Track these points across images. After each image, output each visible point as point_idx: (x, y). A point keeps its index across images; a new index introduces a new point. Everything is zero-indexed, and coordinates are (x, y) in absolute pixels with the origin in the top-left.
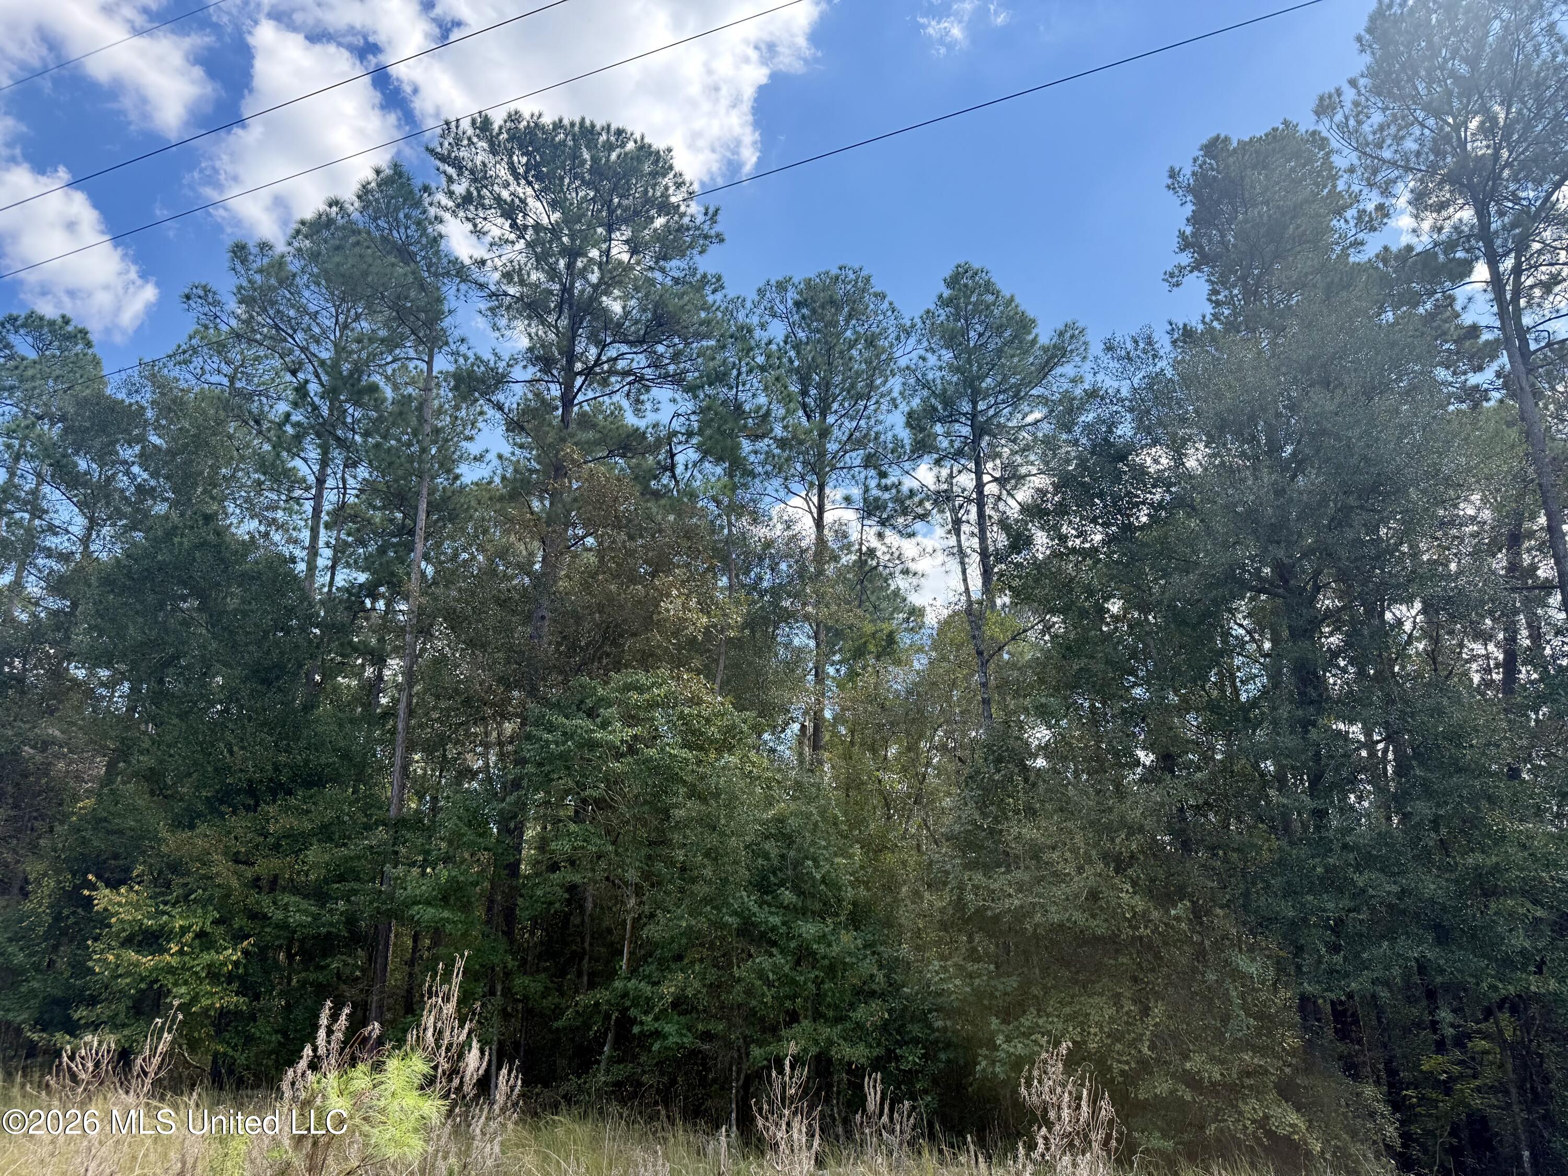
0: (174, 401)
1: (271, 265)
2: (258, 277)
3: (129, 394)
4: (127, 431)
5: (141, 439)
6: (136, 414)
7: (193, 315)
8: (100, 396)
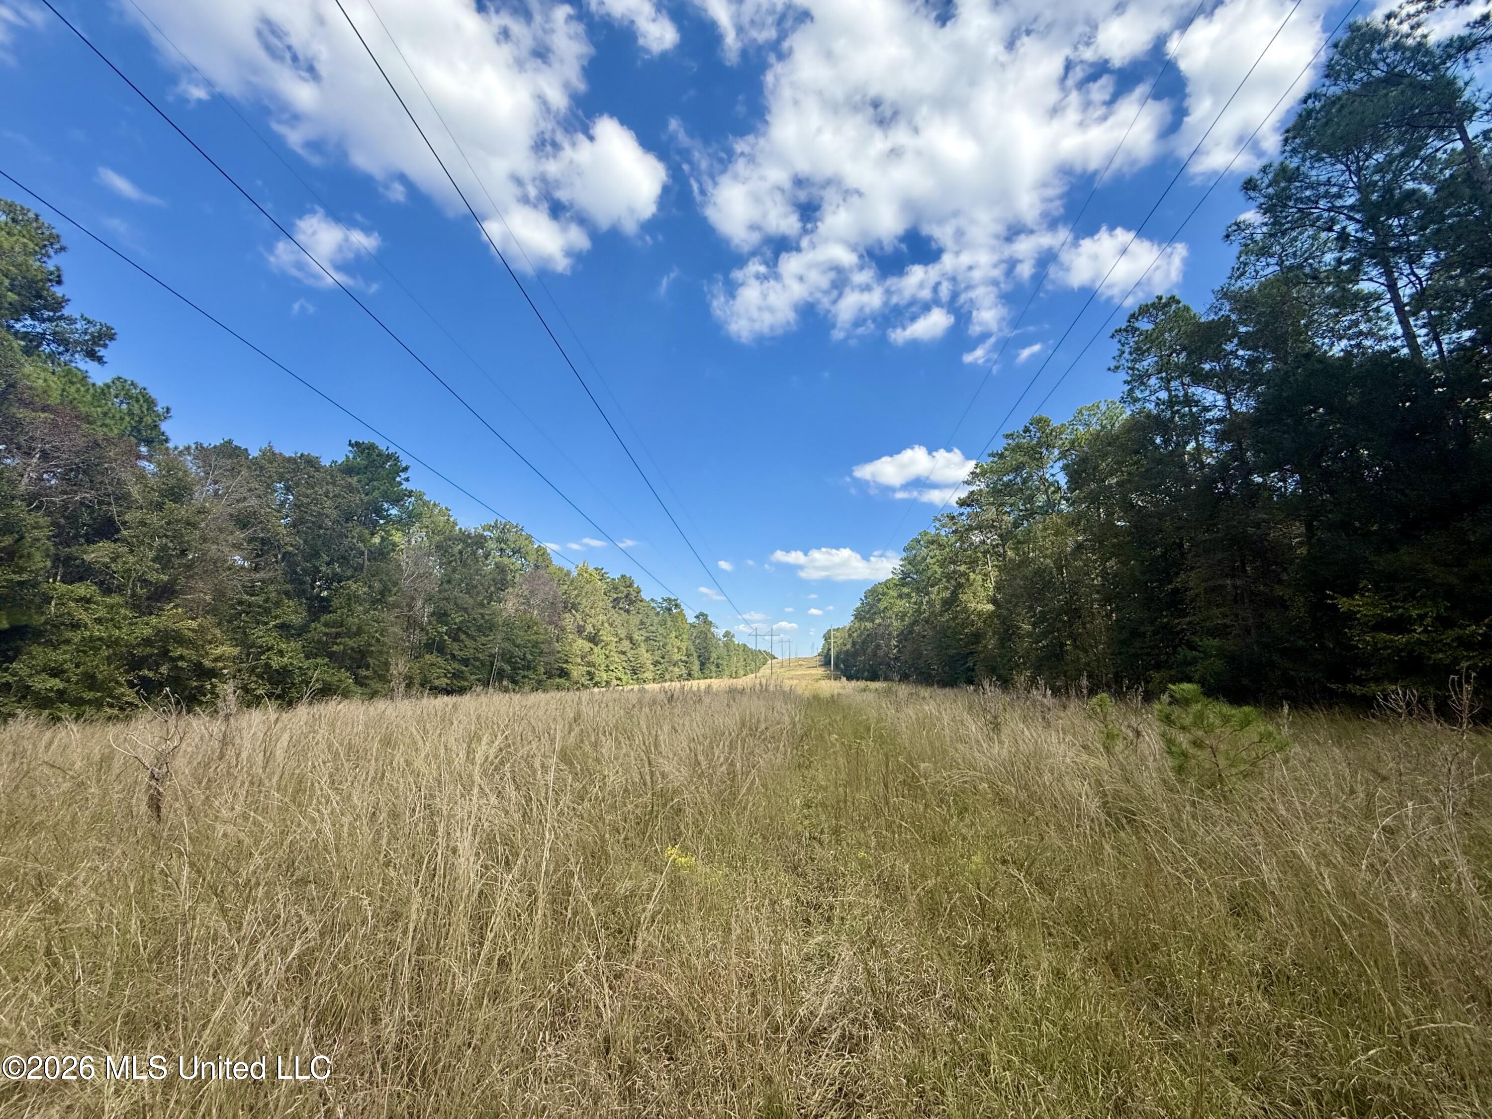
0: (1247, 301)
1: (1276, 175)
2: (1271, 190)
3: (1216, 314)
4: (1225, 334)
5: (1236, 334)
6: (1226, 322)
7: (1236, 244)
8: (1199, 325)
